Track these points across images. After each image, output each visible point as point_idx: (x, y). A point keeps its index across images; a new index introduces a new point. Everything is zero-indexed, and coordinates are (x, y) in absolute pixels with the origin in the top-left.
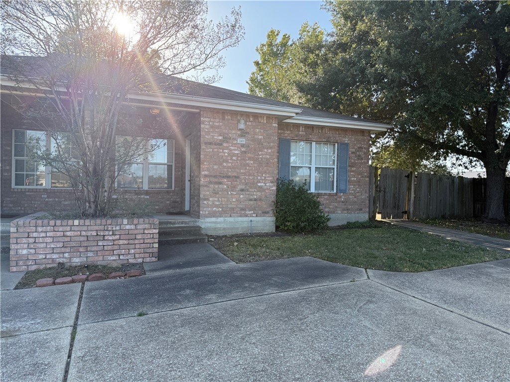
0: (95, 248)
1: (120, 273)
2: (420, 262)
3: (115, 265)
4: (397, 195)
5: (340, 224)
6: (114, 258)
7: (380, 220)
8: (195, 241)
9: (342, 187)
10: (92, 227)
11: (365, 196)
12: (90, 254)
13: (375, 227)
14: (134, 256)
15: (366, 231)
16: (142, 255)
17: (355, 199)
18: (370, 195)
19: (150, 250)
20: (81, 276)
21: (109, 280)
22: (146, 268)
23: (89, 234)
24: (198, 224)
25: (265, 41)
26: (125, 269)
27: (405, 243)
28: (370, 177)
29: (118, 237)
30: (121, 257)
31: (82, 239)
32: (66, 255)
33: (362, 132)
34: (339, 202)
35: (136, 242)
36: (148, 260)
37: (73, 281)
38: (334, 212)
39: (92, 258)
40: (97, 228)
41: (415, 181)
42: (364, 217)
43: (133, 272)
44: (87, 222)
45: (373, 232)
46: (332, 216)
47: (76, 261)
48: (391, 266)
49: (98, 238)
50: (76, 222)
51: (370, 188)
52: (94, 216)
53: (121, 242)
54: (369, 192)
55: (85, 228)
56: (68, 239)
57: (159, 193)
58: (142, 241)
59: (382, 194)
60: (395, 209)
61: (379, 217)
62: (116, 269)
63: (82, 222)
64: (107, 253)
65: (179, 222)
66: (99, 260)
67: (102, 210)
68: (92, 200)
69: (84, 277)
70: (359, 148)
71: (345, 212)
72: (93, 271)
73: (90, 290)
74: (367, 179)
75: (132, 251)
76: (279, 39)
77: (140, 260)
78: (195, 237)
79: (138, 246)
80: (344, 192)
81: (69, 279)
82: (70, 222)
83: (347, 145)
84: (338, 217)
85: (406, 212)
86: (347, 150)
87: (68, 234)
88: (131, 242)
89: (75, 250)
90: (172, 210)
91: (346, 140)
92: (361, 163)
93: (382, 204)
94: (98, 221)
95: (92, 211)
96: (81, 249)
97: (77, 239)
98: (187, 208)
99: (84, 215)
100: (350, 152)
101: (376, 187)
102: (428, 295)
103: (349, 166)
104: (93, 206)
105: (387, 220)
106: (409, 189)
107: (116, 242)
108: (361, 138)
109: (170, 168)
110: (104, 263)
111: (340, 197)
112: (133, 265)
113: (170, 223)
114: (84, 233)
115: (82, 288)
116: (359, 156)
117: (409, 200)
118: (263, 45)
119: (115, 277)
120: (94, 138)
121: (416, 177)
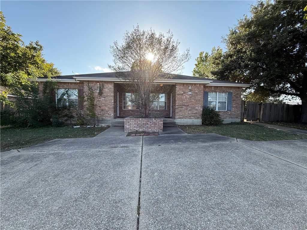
0: (145, 127)
1: (152, 134)
2: (261, 137)
3: (151, 132)
4: (254, 112)
5: (228, 123)
6: (150, 130)
7: (246, 121)
8: (174, 126)
9: (229, 109)
10: (144, 121)
11: (239, 112)
12: (144, 128)
13: (243, 124)
14: (156, 130)
15: (239, 126)
16: (158, 130)
17: (235, 114)
18: (241, 112)
19: (161, 128)
20: (142, 134)
21: (149, 136)
22: (159, 133)
23: (144, 122)
24: (175, 121)
25: (199, 56)
26: (154, 133)
27: (256, 130)
28: (242, 105)
29: (151, 124)
30: (153, 130)
31: (142, 124)
32: (138, 128)
33: (239, 88)
34: (228, 114)
35: (157, 125)
36: (160, 131)
37: (140, 135)
38: (226, 118)
39: (144, 129)
40: (146, 121)
41: (263, 106)
42: (239, 120)
43: (156, 134)
44: (143, 119)
45: (242, 126)
46: (225, 120)
47: (141, 130)
48: (248, 138)
49: (146, 124)
50: (141, 119)
51: (241, 109)
52: (145, 117)
53: (152, 125)
54: (241, 110)
55: (143, 121)
56: (138, 124)
57: (162, 111)
58: (158, 125)
59: (247, 111)
60: (254, 117)
61: (245, 121)
62: (151, 133)
63: (142, 119)
64: (149, 128)
65: (169, 120)
66: (146, 130)
67: (147, 116)
68: (144, 113)
69: (143, 134)
70: (237, 94)
71: (230, 118)
72: (145, 133)
73: (145, 138)
74: (240, 106)
75: (156, 128)
76: (204, 55)
77: (158, 131)
78: (174, 125)
79: (157, 127)
80: (230, 111)
81: (139, 135)
82: (139, 119)
83: (232, 93)
84: (227, 120)
85: (258, 119)
86: (232, 95)
87: (138, 122)
88: (155, 125)
89: (140, 127)
90: (166, 117)
91: (231, 91)
92: (238, 100)
93: (247, 115)
94: (146, 119)
95: (144, 116)
96: (142, 127)
97: (141, 124)
98: (171, 116)
99: (142, 117)
100: (233, 96)
101: (245, 109)
102: (262, 149)
103: (232, 101)
104: (144, 115)
105: (249, 122)
106: (260, 110)
107: (151, 125)
108: (238, 90)
109: (165, 103)
110: (148, 131)
111: (229, 113)
112: (156, 132)
113: (166, 120)
114: (142, 122)
115: (143, 137)
116: (237, 97)
117: (260, 114)
118: (198, 58)
119: (151, 135)
120: (145, 95)
121: (264, 105)
